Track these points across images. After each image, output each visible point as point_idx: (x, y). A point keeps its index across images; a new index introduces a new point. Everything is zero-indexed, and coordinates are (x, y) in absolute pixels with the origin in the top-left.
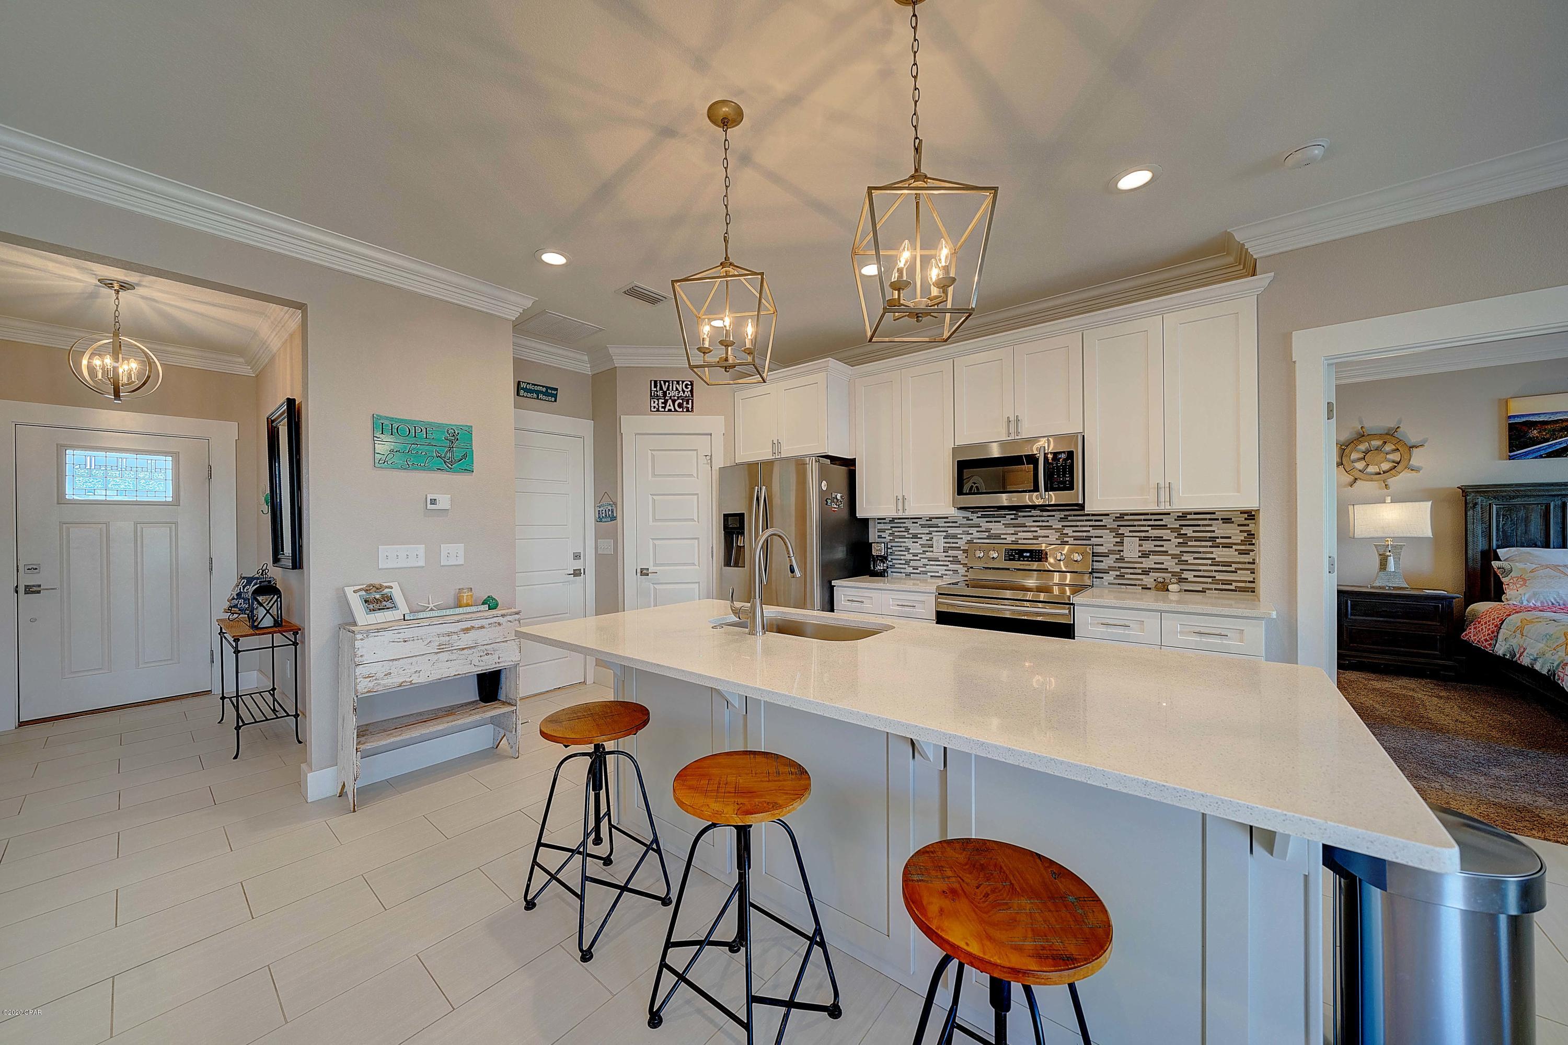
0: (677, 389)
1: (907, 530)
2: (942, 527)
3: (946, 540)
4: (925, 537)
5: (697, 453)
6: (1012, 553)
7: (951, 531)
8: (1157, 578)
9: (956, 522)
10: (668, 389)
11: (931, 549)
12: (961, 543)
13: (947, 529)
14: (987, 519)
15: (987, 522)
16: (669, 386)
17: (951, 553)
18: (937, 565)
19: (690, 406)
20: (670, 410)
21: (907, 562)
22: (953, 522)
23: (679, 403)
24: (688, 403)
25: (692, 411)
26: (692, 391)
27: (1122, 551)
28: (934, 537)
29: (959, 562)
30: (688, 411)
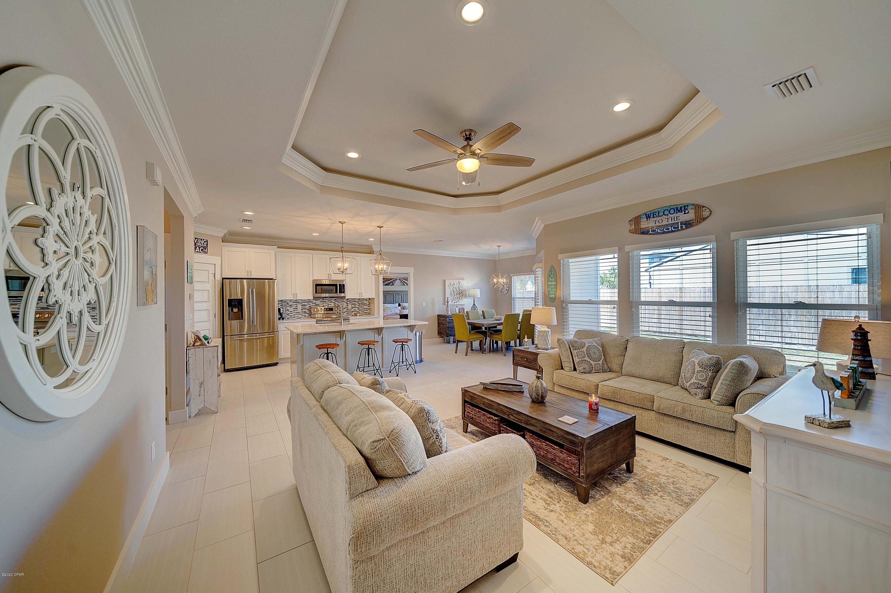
0: (201, 243)
1: (288, 303)
2: (301, 303)
3: (302, 307)
5: (209, 272)
7: (304, 304)
8: (355, 313)
10: (197, 242)
12: (307, 307)
16: (197, 240)
17: (304, 310)
19: (206, 251)
20: (198, 252)
21: (288, 314)
22: (304, 301)
23: (202, 249)
24: (205, 250)
25: (207, 253)
26: (207, 244)
27: (348, 307)
28: (298, 306)
29: (306, 313)
30: (205, 253)
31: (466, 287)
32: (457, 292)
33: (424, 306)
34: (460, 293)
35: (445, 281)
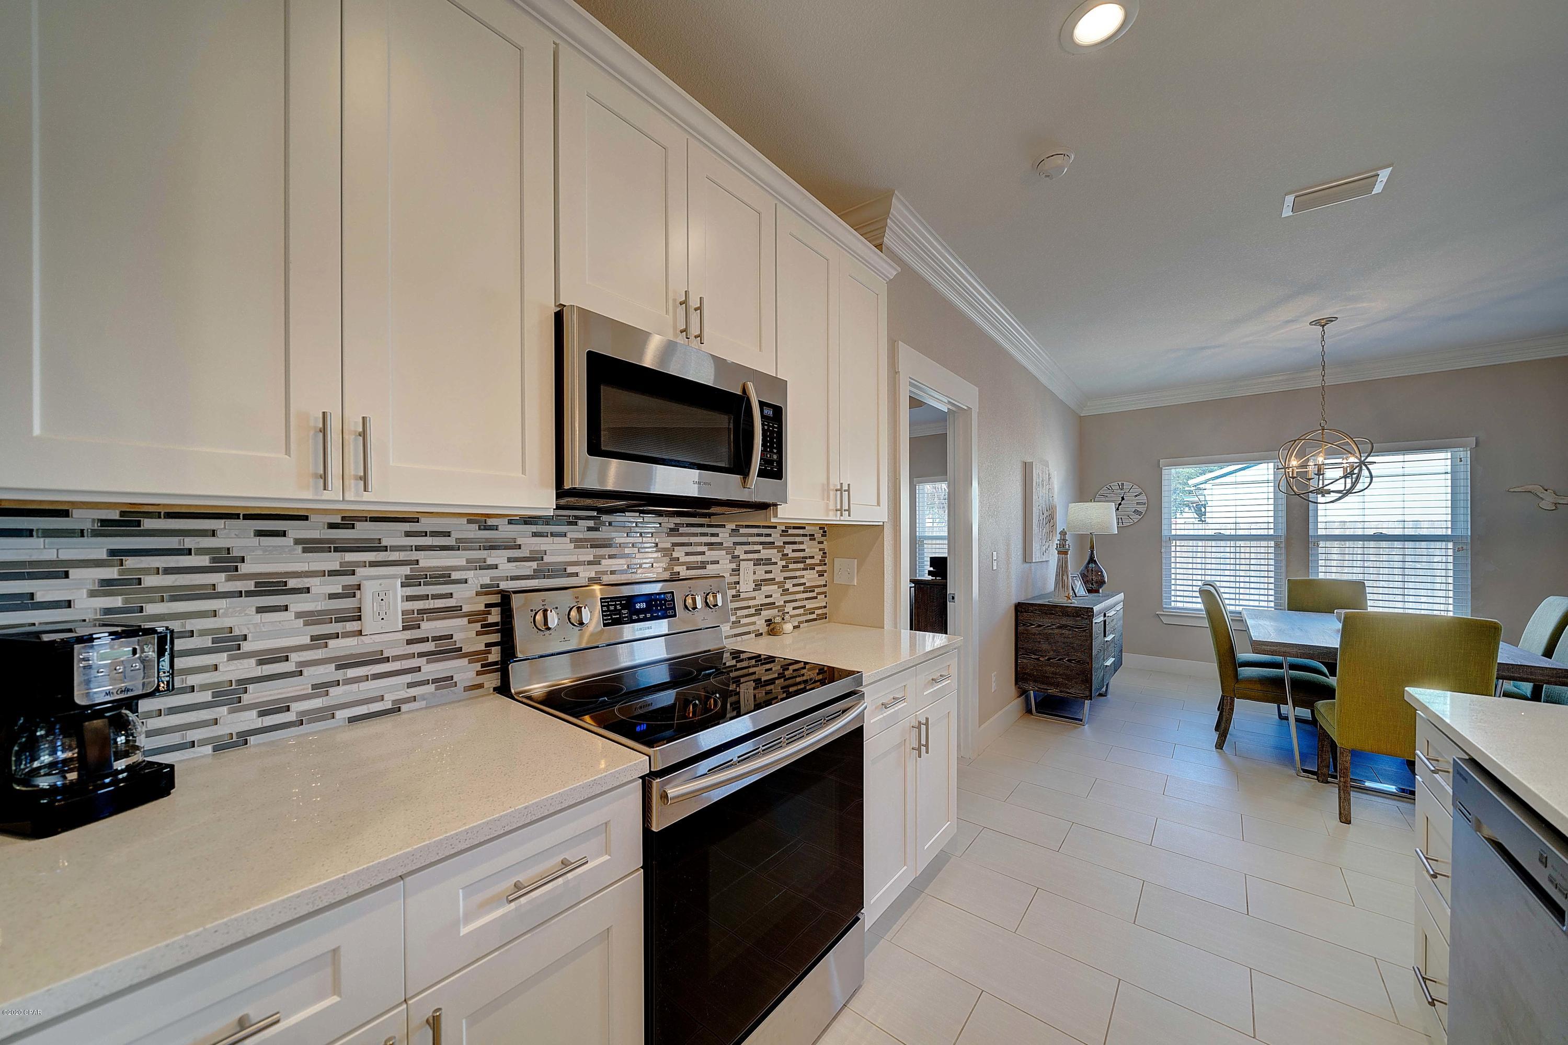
2: (395, 548)
3: (410, 591)
4: (321, 587)
6: (615, 605)
7: (429, 561)
8: (774, 618)
9: (448, 534)
11: (352, 626)
13: (414, 555)
14: (534, 528)
15: (535, 535)
17: (429, 627)
18: (376, 677)
22: (435, 534)
27: (738, 583)
28: (366, 585)
29: (457, 652)
31: (1055, 496)
32: (1046, 514)
33: (995, 568)
34: (1050, 518)
35: (1027, 469)
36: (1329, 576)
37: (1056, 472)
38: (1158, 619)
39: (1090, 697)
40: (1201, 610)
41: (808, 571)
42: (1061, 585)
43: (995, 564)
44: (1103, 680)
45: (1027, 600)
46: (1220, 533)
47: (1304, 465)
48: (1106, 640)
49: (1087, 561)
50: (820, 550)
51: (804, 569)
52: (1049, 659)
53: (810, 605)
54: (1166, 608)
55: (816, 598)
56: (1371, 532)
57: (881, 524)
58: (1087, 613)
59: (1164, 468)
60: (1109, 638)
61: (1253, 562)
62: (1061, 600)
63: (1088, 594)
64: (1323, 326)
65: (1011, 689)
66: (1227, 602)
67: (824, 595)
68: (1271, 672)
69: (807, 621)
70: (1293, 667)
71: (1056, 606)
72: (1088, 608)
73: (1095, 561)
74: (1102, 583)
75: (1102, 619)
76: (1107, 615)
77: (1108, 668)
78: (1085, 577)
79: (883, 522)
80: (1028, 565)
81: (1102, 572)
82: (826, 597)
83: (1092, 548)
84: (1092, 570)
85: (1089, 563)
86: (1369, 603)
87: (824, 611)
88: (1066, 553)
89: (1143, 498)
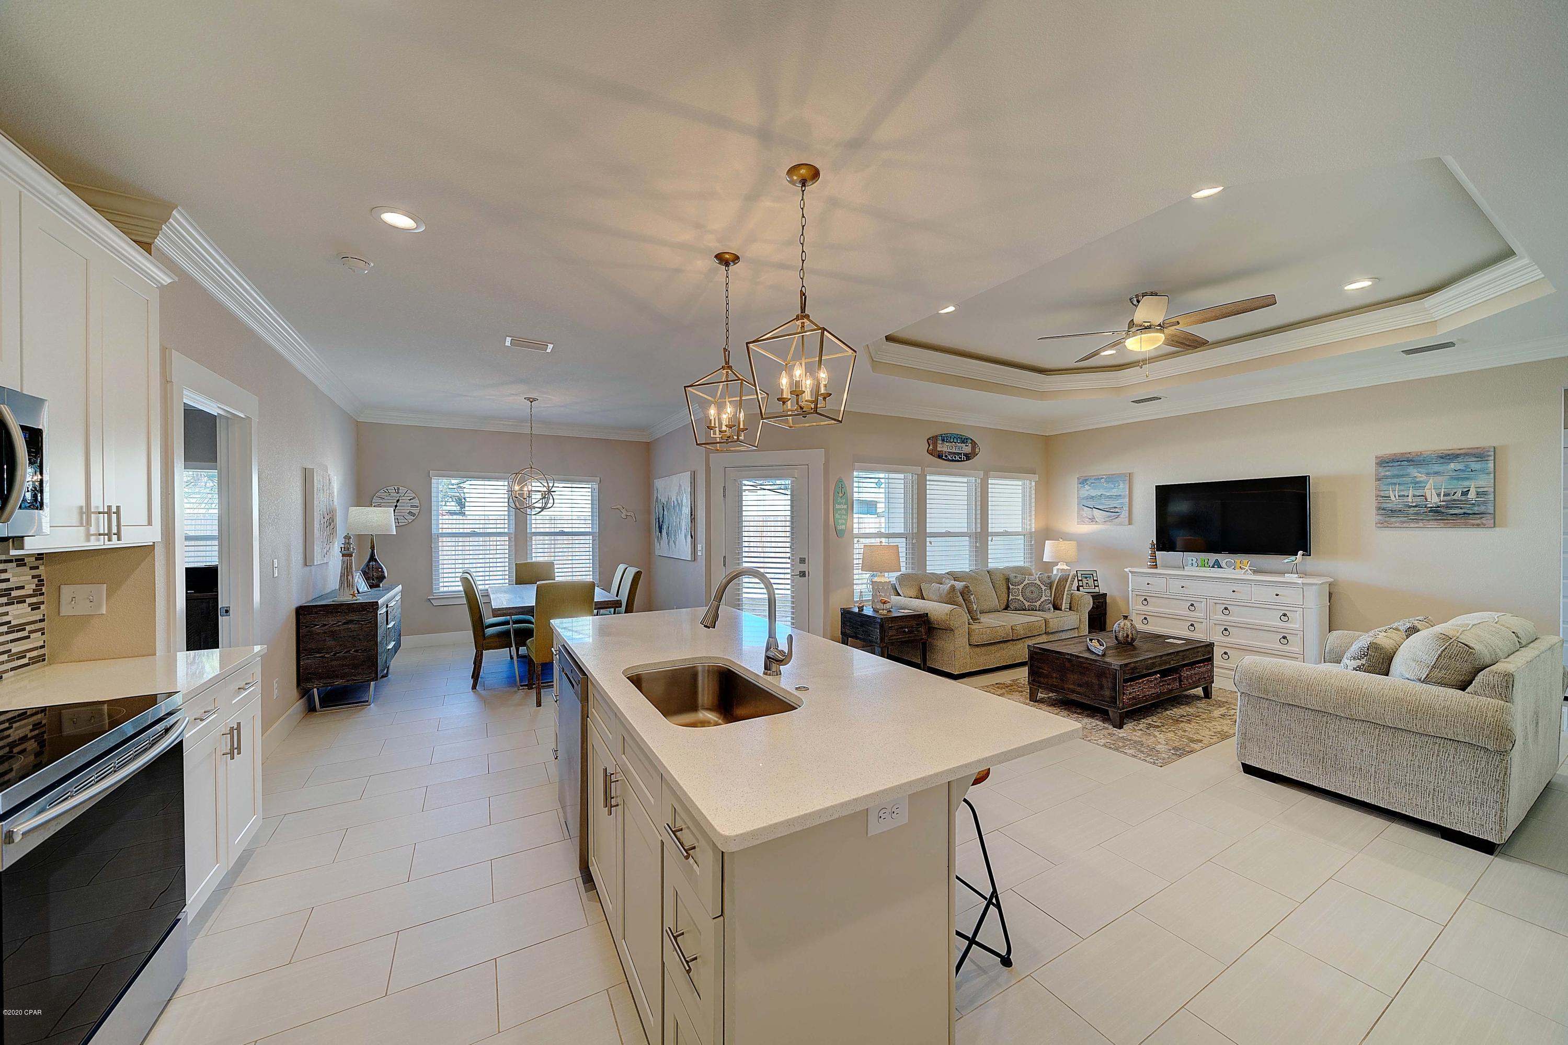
31: (335, 500)
32: (327, 517)
33: (276, 575)
34: (331, 522)
35: (307, 476)
36: (539, 559)
37: (335, 477)
38: (429, 603)
39: (376, 679)
40: (461, 591)
41: (15, 606)
42: (346, 585)
43: (276, 571)
44: (386, 661)
45: (308, 602)
46: (474, 531)
47: (521, 489)
48: (388, 627)
49: (367, 560)
50: (33, 577)
51: (7, 604)
52: (335, 655)
53: (16, 648)
54: (436, 593)
55: (28, 637)
56: (558, 530)
57: (151, 544)
58: (374, 606)
59: (433, 478)
60: (390, 626)
61: (498, 547)
62: (346, 598)
63: (370, 590)
64: (531, 402)
65: (294, 692)
66: (479, 583)
67: (40, 633)
68: (504, 628)
69: (13, 669)
70: (515, 622)
71: (341, 605)
72: (373, 602)
73: (376, 559)
74: (382, 578)
75: (385, 610)
76: (389, 606)
77: (390, 650)
78: (366, 575)
79: (154, 542)
80: (308, 568)
81: (382, 568)
82: (43, 634)
83: (373, 548)
84: (373, 567)
85: (369, 561)
86: (556, 574)
87: (41, 652)
88: (351, 555)
89: (416, 502)
